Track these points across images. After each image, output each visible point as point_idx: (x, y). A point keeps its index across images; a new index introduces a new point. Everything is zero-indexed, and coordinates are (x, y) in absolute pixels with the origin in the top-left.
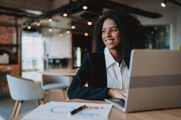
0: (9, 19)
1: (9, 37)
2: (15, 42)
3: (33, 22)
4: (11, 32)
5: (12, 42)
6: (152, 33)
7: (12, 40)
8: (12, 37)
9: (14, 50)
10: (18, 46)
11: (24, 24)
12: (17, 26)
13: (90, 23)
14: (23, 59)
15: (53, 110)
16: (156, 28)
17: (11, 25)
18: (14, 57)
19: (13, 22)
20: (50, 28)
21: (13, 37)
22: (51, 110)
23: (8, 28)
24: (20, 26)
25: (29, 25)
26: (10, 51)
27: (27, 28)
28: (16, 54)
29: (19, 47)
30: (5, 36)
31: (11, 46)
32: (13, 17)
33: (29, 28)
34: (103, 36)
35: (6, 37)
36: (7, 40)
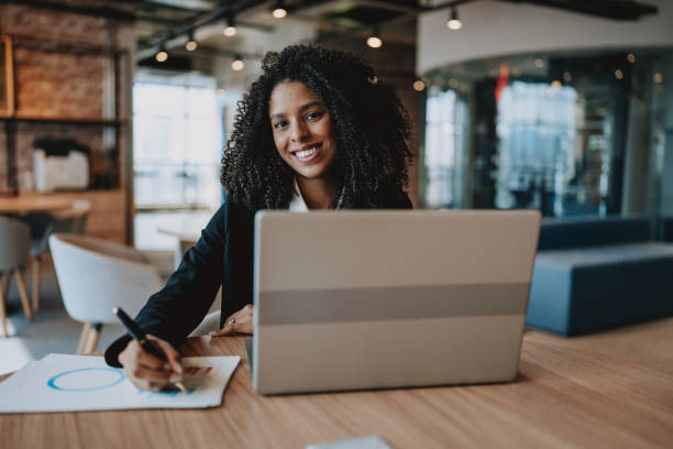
0: (88, 28)
1: (90, 92)
2: (108, 113)
3: (172, 36)
4: (95, 74)
5: (100, 111)
6: (619, 74)
7: (101, 105)
8: (101, 91)
9: (108, 139)
10: (122, 125)
11: (143, 43)
12: (116, 54)
14: (138, 166)
15: (55, 383)
16: (631, 58)
17: (96, 51)
18: (105, 165)
19: (102, 38)
20: (238, 57)
21: (104, 95)
22: (51, 384)
23: (86, 59)
24: (125, 52)
25: (163, 50)
26: (94, 145)
27: (154, 57)
28: (114, 153)
29: (123, 129)
30: (74, 88)
31: (96, 125)
32: (101, 22)
33: (162, 57)
34: (280, 138)
35: (80, 93)
36: (82, 103)
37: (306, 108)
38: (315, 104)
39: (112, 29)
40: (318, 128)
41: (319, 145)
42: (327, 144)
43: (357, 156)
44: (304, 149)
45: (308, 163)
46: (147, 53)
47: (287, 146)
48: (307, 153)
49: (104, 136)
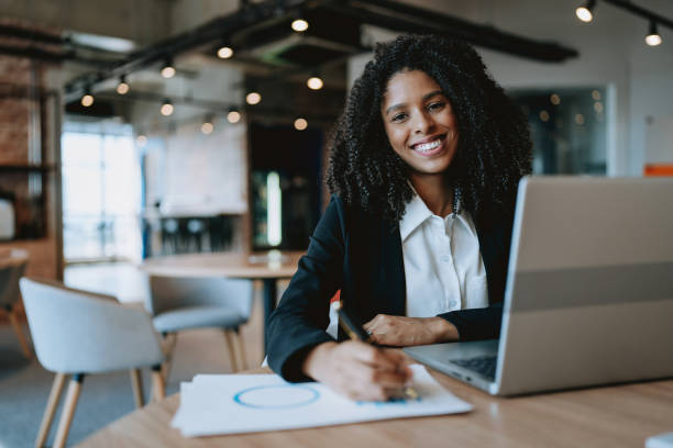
0: (11, 69)
1: (13, 136)
2: (34, 157)
3: (101, 78)
4: (20, 117)
5: (26, 156)
6: (544, 116)
7: (26, 150)
8: (26, 136)
9: (34, 186)
10: (49, 170)
11: (69, 88)
12: (42, 96)
13: (315, 84)
14: (68, 219)
15: (243, 398)
16: (556, 100)
17: (19, 93)
18: (33, 213)
19: (27, 79)
20: (168, 101)
21: (30, 139)
22: (236, 399)
23: (8, 102)
24: (55, 94)
25: (88, 92)
26: (19, 191)
27: (80, 101)
28: (42, 200)
29: (52, 175)
31: (22, 170)
32: (25, 62)
33: (88, 101)
36: (4, 148)
37: (429, 97)
38: (438, 93)
39: (38, 70)
40: (442, 117)
41: (442, 137)
42: (451, 135)
43: (487, 147)
44: (430, 141)
45: (434, 157)
46: (72, 97)
47: (407, 138)
48: (433, 145)
49: (30, 183)
